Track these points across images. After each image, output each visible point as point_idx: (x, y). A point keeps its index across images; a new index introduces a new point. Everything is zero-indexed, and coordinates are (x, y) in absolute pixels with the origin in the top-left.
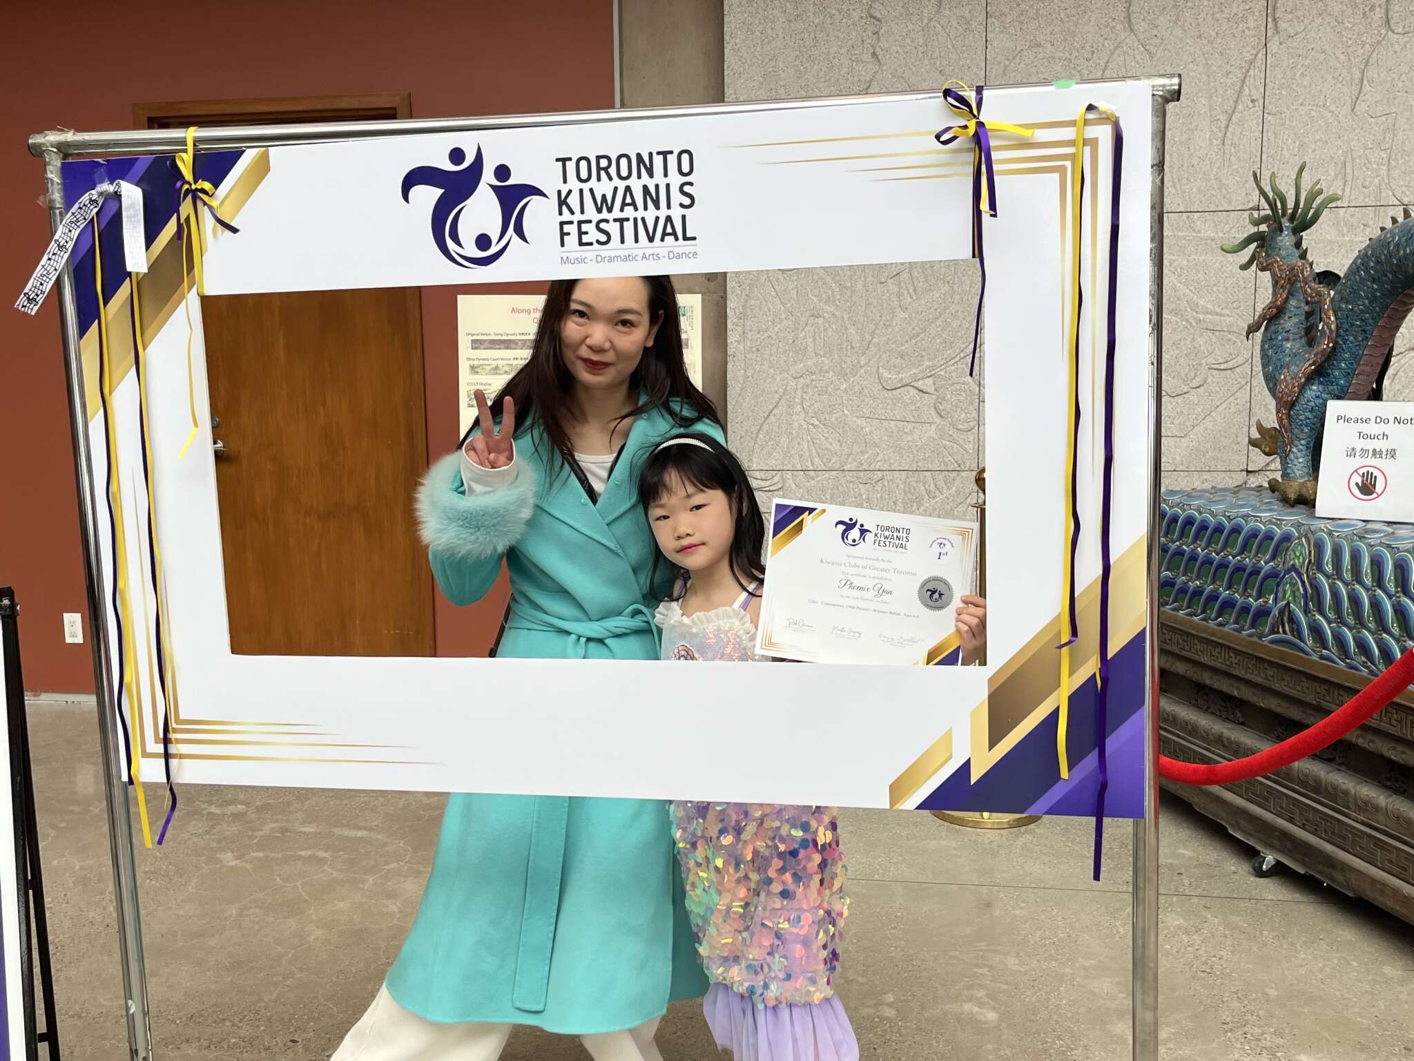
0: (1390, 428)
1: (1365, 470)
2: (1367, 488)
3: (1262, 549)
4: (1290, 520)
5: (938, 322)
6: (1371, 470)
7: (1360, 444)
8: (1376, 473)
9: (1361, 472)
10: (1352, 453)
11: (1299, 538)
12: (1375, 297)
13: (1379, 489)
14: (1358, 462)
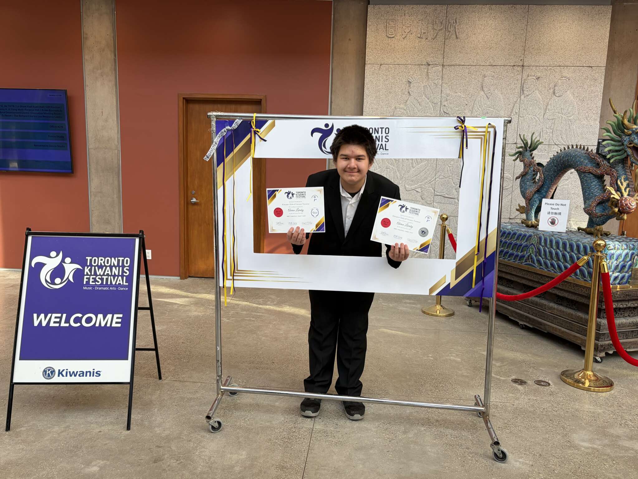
0: (560, 207)
1: (552, 218)
2: (553, 223)
3: (523, 239)
4: (531, 231)
5: (424, 172)
6: (554, 218)
7: (551, 211)
8: (555, 219)
9: (551, 218)
10: (549, 213)
11: (534, 236)
12: (555, 171)
13: (556, 223)
14: (551, 216)
